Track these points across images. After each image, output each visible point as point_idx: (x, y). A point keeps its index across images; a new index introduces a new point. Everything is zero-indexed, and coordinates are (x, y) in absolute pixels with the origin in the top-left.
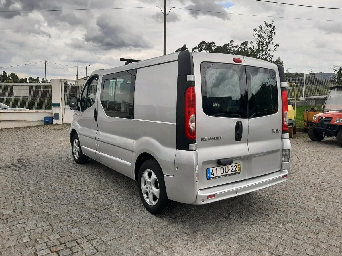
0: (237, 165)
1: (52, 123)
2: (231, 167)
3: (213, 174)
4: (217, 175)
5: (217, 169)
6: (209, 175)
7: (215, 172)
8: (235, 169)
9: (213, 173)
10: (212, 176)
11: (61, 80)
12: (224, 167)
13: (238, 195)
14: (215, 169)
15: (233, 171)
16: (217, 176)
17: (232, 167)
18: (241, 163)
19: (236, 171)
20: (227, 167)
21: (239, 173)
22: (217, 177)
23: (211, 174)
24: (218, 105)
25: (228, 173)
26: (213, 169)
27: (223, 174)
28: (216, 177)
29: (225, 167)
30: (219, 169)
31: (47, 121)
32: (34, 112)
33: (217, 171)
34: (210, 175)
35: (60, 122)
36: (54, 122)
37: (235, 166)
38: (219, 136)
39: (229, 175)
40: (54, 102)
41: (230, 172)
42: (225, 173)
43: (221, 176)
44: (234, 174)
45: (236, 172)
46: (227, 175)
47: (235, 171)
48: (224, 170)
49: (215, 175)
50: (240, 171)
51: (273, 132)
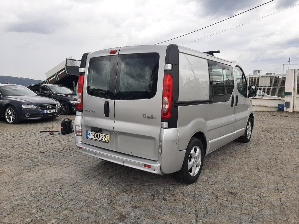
1: (283, 110)
2: (102, 136)
5: (92, 133)
6: (87, 135)
7: (91, 134)
8: (105, 139)
10: (89, 137)
11: (295, 70)
12: (97, 134)
15: (103, 140)
16: (92, 138)
18: (110, 135)
19: (105, 140)
20: (99, 134)
21: (107, 143)
23: (89, 135)
25: (99, 139)
26: (90, 132)
27: (96, 139)
30: (94, 133)
31: (280, 108)
32: (272, 99)
35: (290, 110)
36: (285, 109)
37: (105, 136)
38: (94, 110)
39: (100, 141)
40: (286, 91)
41: (100, 139)
42: (97, 138)
43: (94, 139)
44: (103, 142)
48: (97, 136)
50: (108, 141)
51: (145, 117)
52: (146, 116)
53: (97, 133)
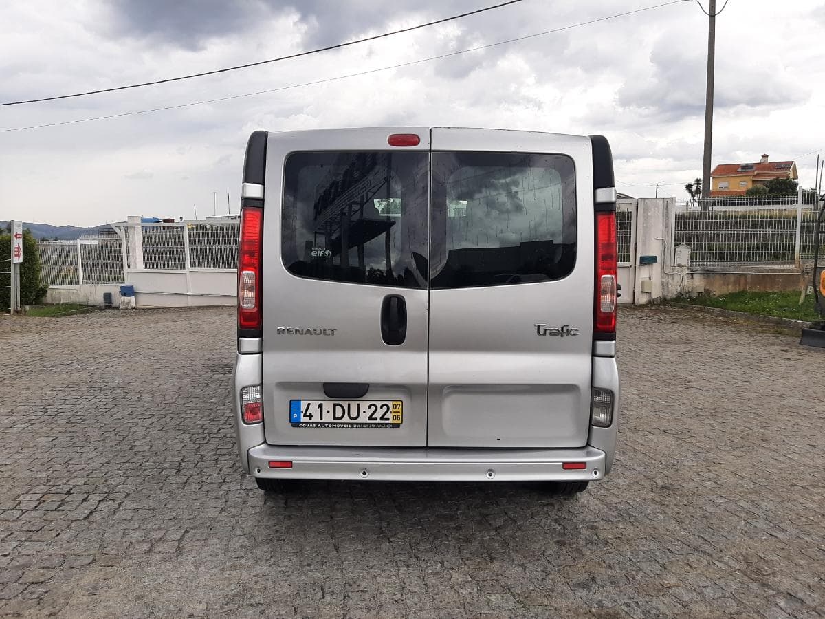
0: (390, 404)
2: (370, 407)
3: (310, 416)
4: (321, 419)
5: (320, 406)
6: (295, 416)
7: (314, 410)
8: (384, 415)
9: (310, 413)
10: (304, 420)
12: (345, 404)
13: (367, 479)
14: (314, 405)
15: (375, 419)
16: (321, 421)
17: (373, 408)
18: (406, 400)
19: (388, 419)
20: (354, 405)
21: (396, 426)
22: (321, 423)
23: (302, 415)
24: (327, 252)
25: (359, 421)
26: (309, 404)
27: (341, 421)
28: (317, 424)
29: (349, 405)
30: (328, 405)
33: (320, 410)
34: (299, 417)
37: (385, 408)
38: (328, 327)
39: (362, 425)
41: (363, 419)
42: (346, 419)
43: (332, 423)
44: (376, 425)
45: (387, 422)
46: (352, 425)
47: (382, 418)
48: (346, 412)
49: (316, 419)
50: (400, 422)
51: (541, 332)
52: (545, 330)
53: (348, 402)
